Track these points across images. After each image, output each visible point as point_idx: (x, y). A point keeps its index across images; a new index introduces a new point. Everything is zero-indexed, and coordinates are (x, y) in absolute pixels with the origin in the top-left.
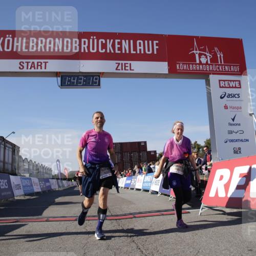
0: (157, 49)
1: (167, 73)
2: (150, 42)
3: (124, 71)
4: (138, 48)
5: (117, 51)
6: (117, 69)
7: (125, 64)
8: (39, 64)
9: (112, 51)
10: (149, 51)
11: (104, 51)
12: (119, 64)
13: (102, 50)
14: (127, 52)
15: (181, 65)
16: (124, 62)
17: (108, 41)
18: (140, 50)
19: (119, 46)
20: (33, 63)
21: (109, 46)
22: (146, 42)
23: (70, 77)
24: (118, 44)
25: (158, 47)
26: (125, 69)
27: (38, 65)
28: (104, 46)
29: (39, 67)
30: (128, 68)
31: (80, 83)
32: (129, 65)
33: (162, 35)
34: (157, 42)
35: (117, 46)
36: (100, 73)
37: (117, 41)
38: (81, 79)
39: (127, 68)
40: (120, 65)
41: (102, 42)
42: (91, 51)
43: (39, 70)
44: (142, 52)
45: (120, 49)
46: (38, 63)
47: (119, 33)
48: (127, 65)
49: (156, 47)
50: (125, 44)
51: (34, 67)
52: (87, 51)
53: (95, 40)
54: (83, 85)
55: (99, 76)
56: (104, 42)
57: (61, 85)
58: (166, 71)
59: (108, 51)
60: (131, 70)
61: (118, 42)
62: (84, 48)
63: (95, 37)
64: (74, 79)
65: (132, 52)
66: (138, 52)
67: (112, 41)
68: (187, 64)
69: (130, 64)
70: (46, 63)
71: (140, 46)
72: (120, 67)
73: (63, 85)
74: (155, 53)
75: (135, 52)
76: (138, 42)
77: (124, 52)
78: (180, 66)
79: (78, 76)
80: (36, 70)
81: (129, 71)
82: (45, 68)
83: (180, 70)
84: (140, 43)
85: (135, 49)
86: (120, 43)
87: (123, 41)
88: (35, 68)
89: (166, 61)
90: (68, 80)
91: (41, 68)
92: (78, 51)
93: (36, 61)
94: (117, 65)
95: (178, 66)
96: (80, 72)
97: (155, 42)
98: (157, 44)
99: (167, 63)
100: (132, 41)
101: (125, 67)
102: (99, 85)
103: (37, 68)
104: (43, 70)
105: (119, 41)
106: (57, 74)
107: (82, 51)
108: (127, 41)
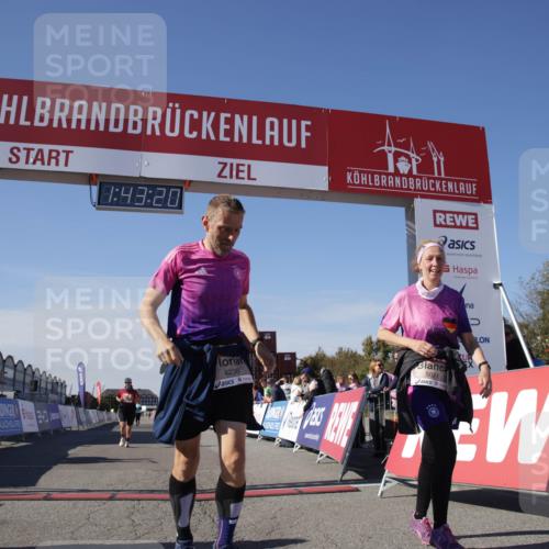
0: (307, 137)
1: (326, 189)
2: (294, 122)
3: (234, 181)
4: (268, 133)
5: (222, 138)
6: (220, 175)
7: (238, 165)
8: (54, 154)
9: (213, 138)
10: (290, 140)
11: (195, 134)
12: (225, 164)
13: (191, 132)
14: (245, 140)
15: (356, 174)
16: (235, 161)
17: (205, 114)
18: (272, 137)
19: (228, 127)
20: (41, 151)
21: (207, 125)
22: (285, 121)
23: (119, 185)
24: (226, 123)
25: (309, 134)
26: (237, 177)
27: (50, 158)
28: (196, 125)
29: (53, 161)
30: (244, 175)
31: (140, 200)
32: (245, 168)
33: (319, 110)
34: (309, 123)
35: (223, 127)
36: (184, 182)
37: (223, 116)
38: (142, 192)
39: (241, 175)
40: (228, 168)
41: (192, 116)
42: (168, 133)
43: (53, 167)
44: (276, 143)
45: (229, 133)
46: (51, 151)
47: (229, 100)
48: (241, 168)
49: (305, 134)
50: (241, 124)
51: (42, 160)
52: (158, 133)
53: (178, 112)
54: (145, 206)
55: (182, 188)
56: (196, 116)
57: (99, 204)
58: (324, 185)
59: (204, 137)
60: (249, 178)
61: (226, 118)
62: (153, 126)
63: (177, 105)
64: (127, 192)
65: (255, 141)
66: (268, 142)
67: (213, 114)
68: (368, 173)
69: (249, 166)
70: (68, 153)
71: (272, 129)
72: (226, 172)
73: (102, 202)
74: (303, 145)
75: (260, 142)
76: (268, 120)
77: (236, 139)
78: (354, 177)
79: (136, 186)
80: (46, 168)
81: (246, 182)
82: (66, 164)
83: (354, 184)
84: (272, 124)
85: (261, 135)
86: (230, 121)
87: (237, 117)
88: (43, 164)
89: (325, 165)
90: (115, 193)
91: (57, 164)
92: (138, 131)
93: (46, 148)
94: (221, 166)
95: (349, 178)
96: (141, 177)
97: (304, 123)
98: (308, 128)
99: (327, 168)
100: (255, 118)
101: (238, 171)
102: (180, 207)
103: (49, 164)
104: (61, 168)
105: (229, 115)
106: (90, 179)
107: (149, 132)
108: (245, 118)
